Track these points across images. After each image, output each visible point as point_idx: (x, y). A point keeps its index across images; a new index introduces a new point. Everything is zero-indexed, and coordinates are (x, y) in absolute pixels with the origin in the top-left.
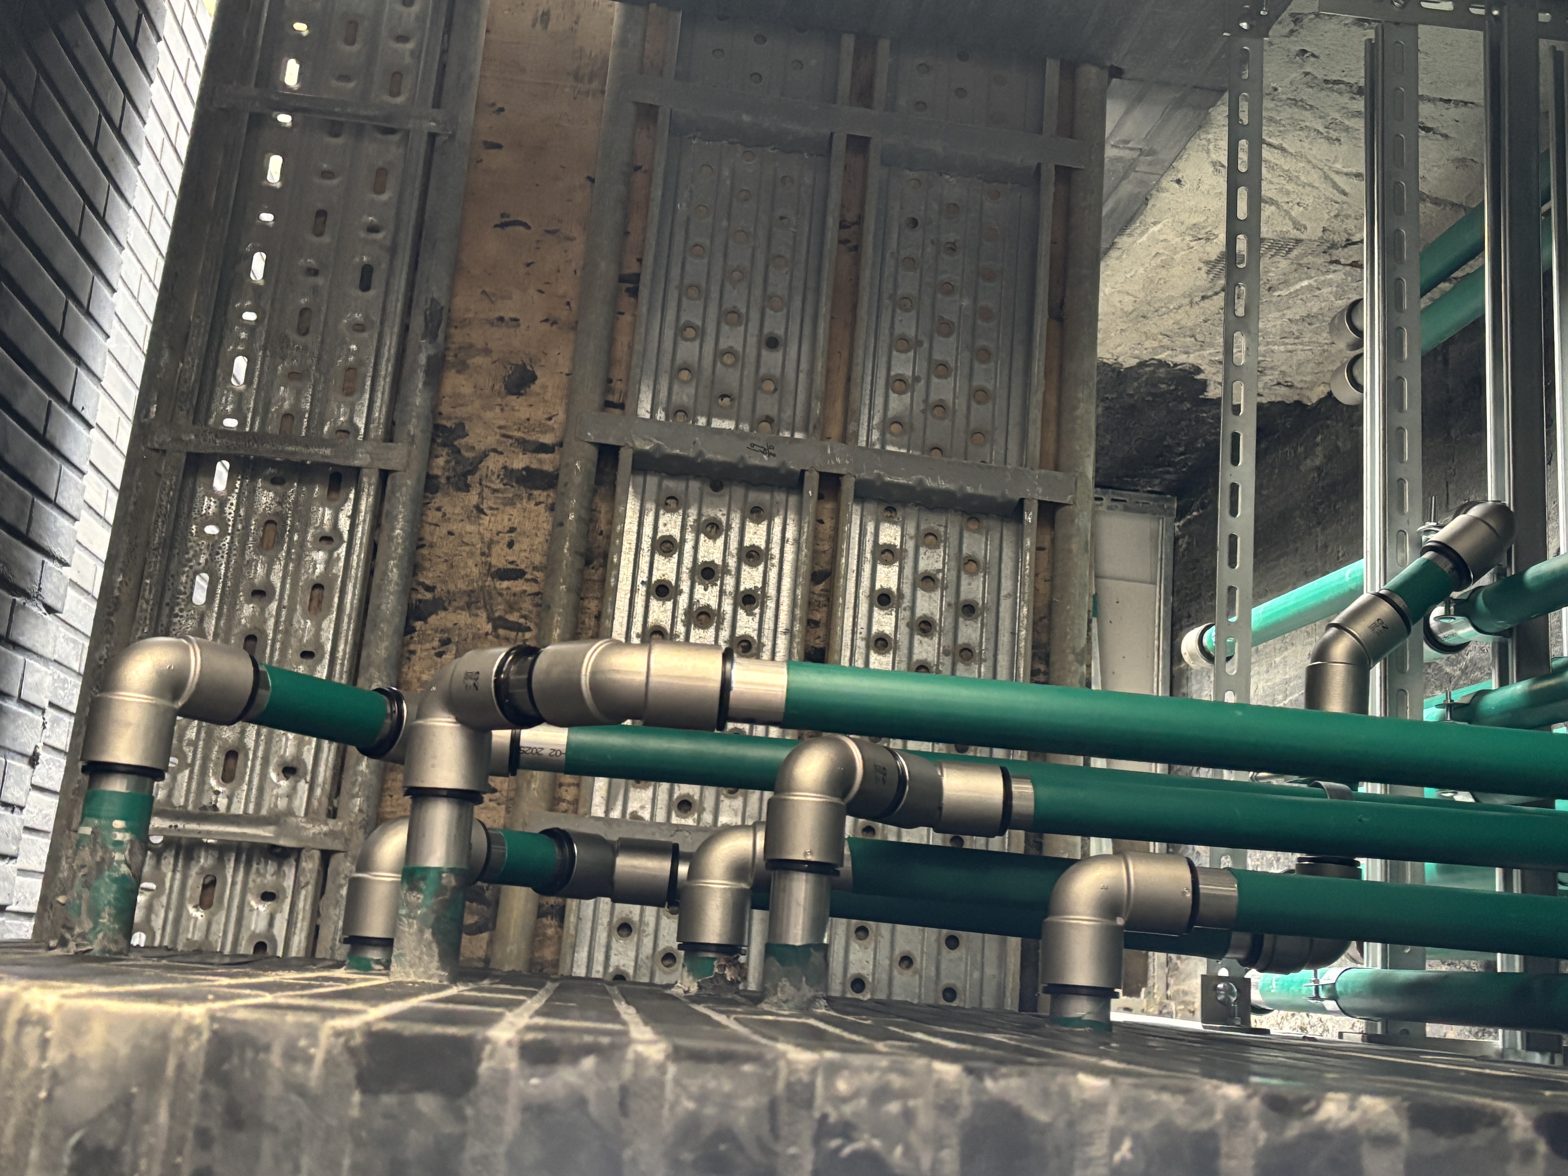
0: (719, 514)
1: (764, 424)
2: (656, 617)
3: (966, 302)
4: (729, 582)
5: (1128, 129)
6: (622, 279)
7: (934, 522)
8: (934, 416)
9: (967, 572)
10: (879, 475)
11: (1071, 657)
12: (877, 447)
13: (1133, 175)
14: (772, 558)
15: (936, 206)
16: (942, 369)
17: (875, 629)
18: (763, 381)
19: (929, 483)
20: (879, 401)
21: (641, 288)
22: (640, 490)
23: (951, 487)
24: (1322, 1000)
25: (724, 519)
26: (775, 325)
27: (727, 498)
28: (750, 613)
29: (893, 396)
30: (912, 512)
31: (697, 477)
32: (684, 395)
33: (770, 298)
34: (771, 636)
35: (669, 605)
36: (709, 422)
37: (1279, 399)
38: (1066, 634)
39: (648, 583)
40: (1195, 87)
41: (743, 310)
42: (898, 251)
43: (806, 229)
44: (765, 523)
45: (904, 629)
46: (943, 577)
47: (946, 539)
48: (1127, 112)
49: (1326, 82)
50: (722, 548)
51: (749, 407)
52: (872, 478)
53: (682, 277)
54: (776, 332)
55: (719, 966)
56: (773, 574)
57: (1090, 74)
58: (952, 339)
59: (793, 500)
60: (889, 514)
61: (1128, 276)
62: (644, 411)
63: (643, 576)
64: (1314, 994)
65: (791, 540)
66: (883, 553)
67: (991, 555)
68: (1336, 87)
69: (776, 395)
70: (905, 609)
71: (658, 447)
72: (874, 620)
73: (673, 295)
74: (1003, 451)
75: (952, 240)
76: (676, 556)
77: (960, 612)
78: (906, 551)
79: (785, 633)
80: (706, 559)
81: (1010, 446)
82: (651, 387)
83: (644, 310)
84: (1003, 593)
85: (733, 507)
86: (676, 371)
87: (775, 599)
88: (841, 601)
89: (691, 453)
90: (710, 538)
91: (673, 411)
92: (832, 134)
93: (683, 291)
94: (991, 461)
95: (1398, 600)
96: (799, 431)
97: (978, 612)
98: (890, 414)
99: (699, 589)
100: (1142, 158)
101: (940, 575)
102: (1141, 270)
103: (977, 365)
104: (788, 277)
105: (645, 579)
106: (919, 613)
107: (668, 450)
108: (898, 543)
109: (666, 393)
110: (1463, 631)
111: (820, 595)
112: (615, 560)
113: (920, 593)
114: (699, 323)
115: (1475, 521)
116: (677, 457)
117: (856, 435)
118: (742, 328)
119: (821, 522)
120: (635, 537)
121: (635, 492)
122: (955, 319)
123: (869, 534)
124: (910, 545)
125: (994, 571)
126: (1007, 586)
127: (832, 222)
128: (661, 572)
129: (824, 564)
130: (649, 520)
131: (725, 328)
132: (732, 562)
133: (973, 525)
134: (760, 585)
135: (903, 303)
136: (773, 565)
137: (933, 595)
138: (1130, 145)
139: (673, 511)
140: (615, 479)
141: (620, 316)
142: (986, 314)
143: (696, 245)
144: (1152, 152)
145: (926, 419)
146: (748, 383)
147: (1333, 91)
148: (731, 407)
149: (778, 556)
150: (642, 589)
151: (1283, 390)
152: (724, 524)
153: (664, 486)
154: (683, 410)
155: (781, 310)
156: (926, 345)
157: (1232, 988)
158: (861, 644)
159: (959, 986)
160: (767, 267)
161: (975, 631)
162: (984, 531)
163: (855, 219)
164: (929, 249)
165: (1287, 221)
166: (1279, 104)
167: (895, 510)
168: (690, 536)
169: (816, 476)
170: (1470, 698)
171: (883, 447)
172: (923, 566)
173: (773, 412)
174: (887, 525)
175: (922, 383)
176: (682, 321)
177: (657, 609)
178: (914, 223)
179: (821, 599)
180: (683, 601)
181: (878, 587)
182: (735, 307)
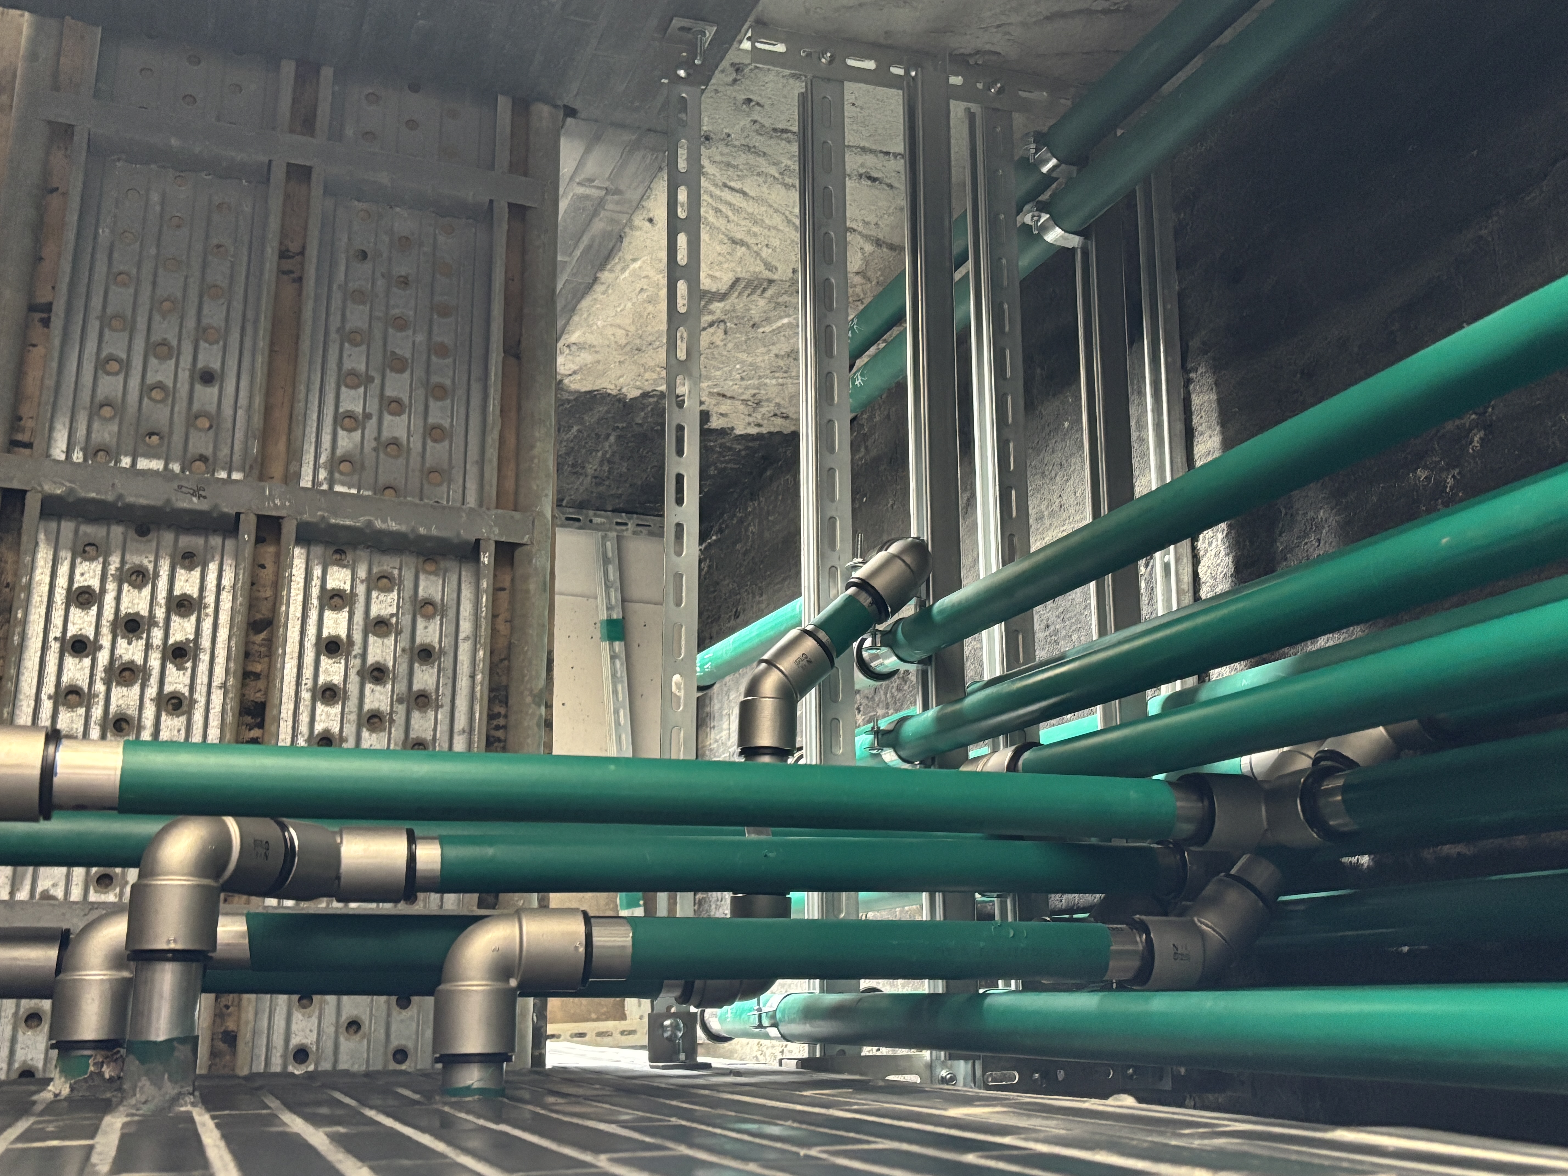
0: (145, 562)
1: (198, 463)
2: (70, 675)
3: (420, 338)
4: (157, 635)
5: (591, 168)
6: (32, 308)
7: (389, 564)
8: (387, 454)
9: (423, 616)
10: (323, 517)
11: (529, 699)
12: (325, 487)
13: (603, 214)
14: (206, 607)
15: (386, 239)
16: (394, 406)
17: (322, 680)
18: (196, 417)
19: (379, 524)
20: (326, 439)
21: (53, 319)
22: (53, 536)
23: (403, 528)
24: (766, 1027)
25: (151, 567)
26: (210, 358)
27: (154, 544)
28: (180, 668)
29: (341, 433)
30: (363, 554)
31: (119, 522)
32: (105, 433)
33: (205, 330)
34: (204, 690)
35: (87, 662)
36: (134, 463)
37: (777, 429)
38: (524, 676)
39: (62, 639)
40: (649, 130)
41: (174, 343)
42: (346, 283)
43: (245, 258)
44: (199, 569)
45: (354, 678)
46: (397, 622)
47: (401, 582)
48: (587, 151)
49: (775, 130)
50: (149, 598)
51: (181, 446)
52: (314, 520)
53: (104, 307)
54: (212, 365)
55: (95, 1064)
56: (207, 625)
57: (543, 112)
58: (407, 375)
59: (230, 544)
60: (338, 556)
61: (619, 310)
62: (58, 452)
63: (56, 632)
64: (757, 1023)
65: (228, 588)
66: (332, 597)
67: (450, 597)
68: (785, 136)
69: (211, 432)
70: (355, 657)
71: (71, 491)
72: (321, 670)
73: (94, 326)
74: (461, 490)
75: (403, 274)
76: (95, 608)
77: (416, 657)
78: (357, 595)
79: (220, 688)
80: (131, 611)
81: (468, 485)
82: (67, 425)
83: (57, 342)
84: (462, 636)
85: (161, 553)
86: (97, 408)
87: (208, 651)
88: (280, 651)
89: (110, 497)
90: (134, 587)
91: (93, 451)
92: (270, 161)
93: (105, 322)
94: (448, 501)
95: (822, 635)
96: (238, 470)
97: (435, 656)
98: (339, 452)
99: (122, 643)
100: (609, 197)
101: (394, 620)
102: (629, 305)
103: (432, 403)
104: (225, 307)
105: (59, 635)
106: (371, 660)
107: (83, 494)
108: (347, 587)
109: (85, 432)
110: (888, 662)
111: (260, 645)
112: (19, 615)
113: (372, 639)
114: (124, 356)
115: (893, 557)
116: (93, 501)
117: (298, 476)
118: (172, 362)
119: (263, 566)
120: (47, 588)
121: (47, 539)
122: (408, 355)
123: (315, 578)
124: (361, 589)
125: (452, 613)
126: (466, 627)
127: (271, 253)
128: (77, 627)
129: (264, 611)
130: (63, 570)
131: (153, 361)
132: (160, 613)
133: (430, 567)
134: (192, 637)
135: (351, 337)
136: (207, 615)
137: (386, 641)
138: (594, 184)
139: (92, 559)
140: (21, 527)
141: (31, 348)
142: (442, 351)
143: (120, 273)
144: (617, 192)
145: (378, 457)
146: (179, 420)
147: (782, 139)
148: (160, 445)
149: (212, 605)
150: (55, 647)
151: (779, 421)
152: (151, 572)
153: (81, 532)
154: (102, 449)
155: (217, 342)
156: (377, 381)
157: (678, 1024)
158: (306, 696)
159: (410, 1045)
160: (201, 297)
161: (431, 676)
162: (441, 573)
163: (299, 250)
164: (380, 283)
165: (758, 261)
166: (734, 150)
167: (345, 553)
168: (111, 586)
169: (253, 519)
170: (894, 724)
171: (331, 487)
172: (374, 611)
173: (209, 452)
174: (335, 568)
175: (374, 421)
176: (104, 354)
177: (72, 668)
178: (363, 255)
179: (263, 649)
180: (103, 657)
181: (325, 634)
182: (165, 339)
